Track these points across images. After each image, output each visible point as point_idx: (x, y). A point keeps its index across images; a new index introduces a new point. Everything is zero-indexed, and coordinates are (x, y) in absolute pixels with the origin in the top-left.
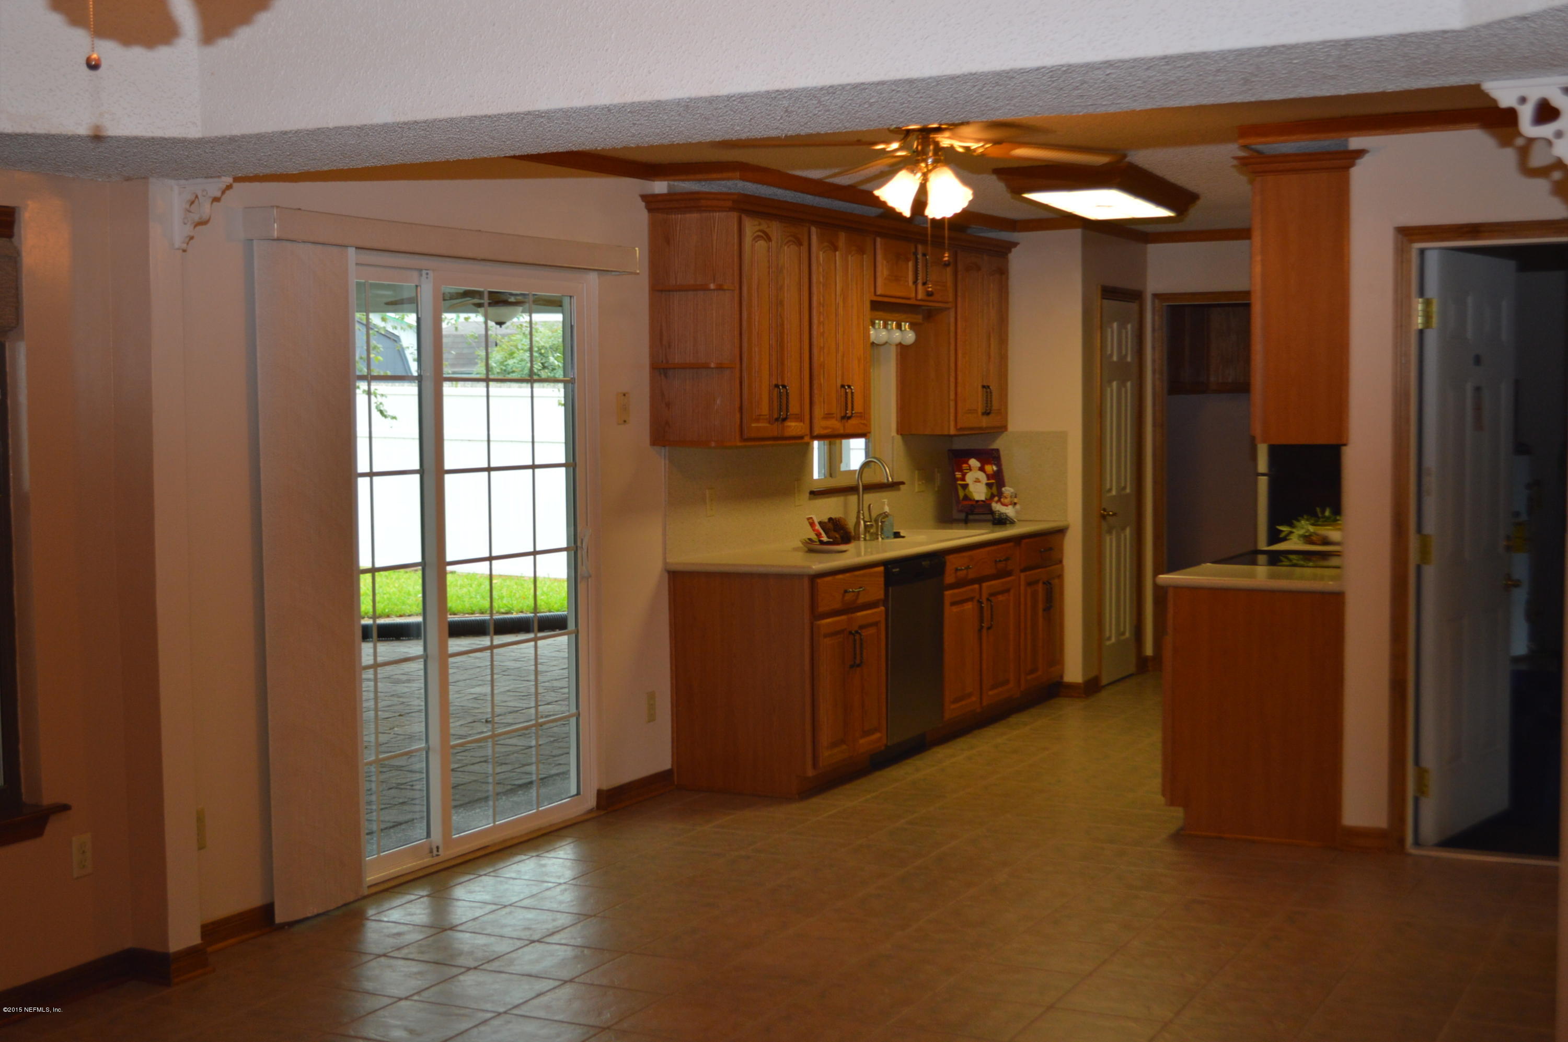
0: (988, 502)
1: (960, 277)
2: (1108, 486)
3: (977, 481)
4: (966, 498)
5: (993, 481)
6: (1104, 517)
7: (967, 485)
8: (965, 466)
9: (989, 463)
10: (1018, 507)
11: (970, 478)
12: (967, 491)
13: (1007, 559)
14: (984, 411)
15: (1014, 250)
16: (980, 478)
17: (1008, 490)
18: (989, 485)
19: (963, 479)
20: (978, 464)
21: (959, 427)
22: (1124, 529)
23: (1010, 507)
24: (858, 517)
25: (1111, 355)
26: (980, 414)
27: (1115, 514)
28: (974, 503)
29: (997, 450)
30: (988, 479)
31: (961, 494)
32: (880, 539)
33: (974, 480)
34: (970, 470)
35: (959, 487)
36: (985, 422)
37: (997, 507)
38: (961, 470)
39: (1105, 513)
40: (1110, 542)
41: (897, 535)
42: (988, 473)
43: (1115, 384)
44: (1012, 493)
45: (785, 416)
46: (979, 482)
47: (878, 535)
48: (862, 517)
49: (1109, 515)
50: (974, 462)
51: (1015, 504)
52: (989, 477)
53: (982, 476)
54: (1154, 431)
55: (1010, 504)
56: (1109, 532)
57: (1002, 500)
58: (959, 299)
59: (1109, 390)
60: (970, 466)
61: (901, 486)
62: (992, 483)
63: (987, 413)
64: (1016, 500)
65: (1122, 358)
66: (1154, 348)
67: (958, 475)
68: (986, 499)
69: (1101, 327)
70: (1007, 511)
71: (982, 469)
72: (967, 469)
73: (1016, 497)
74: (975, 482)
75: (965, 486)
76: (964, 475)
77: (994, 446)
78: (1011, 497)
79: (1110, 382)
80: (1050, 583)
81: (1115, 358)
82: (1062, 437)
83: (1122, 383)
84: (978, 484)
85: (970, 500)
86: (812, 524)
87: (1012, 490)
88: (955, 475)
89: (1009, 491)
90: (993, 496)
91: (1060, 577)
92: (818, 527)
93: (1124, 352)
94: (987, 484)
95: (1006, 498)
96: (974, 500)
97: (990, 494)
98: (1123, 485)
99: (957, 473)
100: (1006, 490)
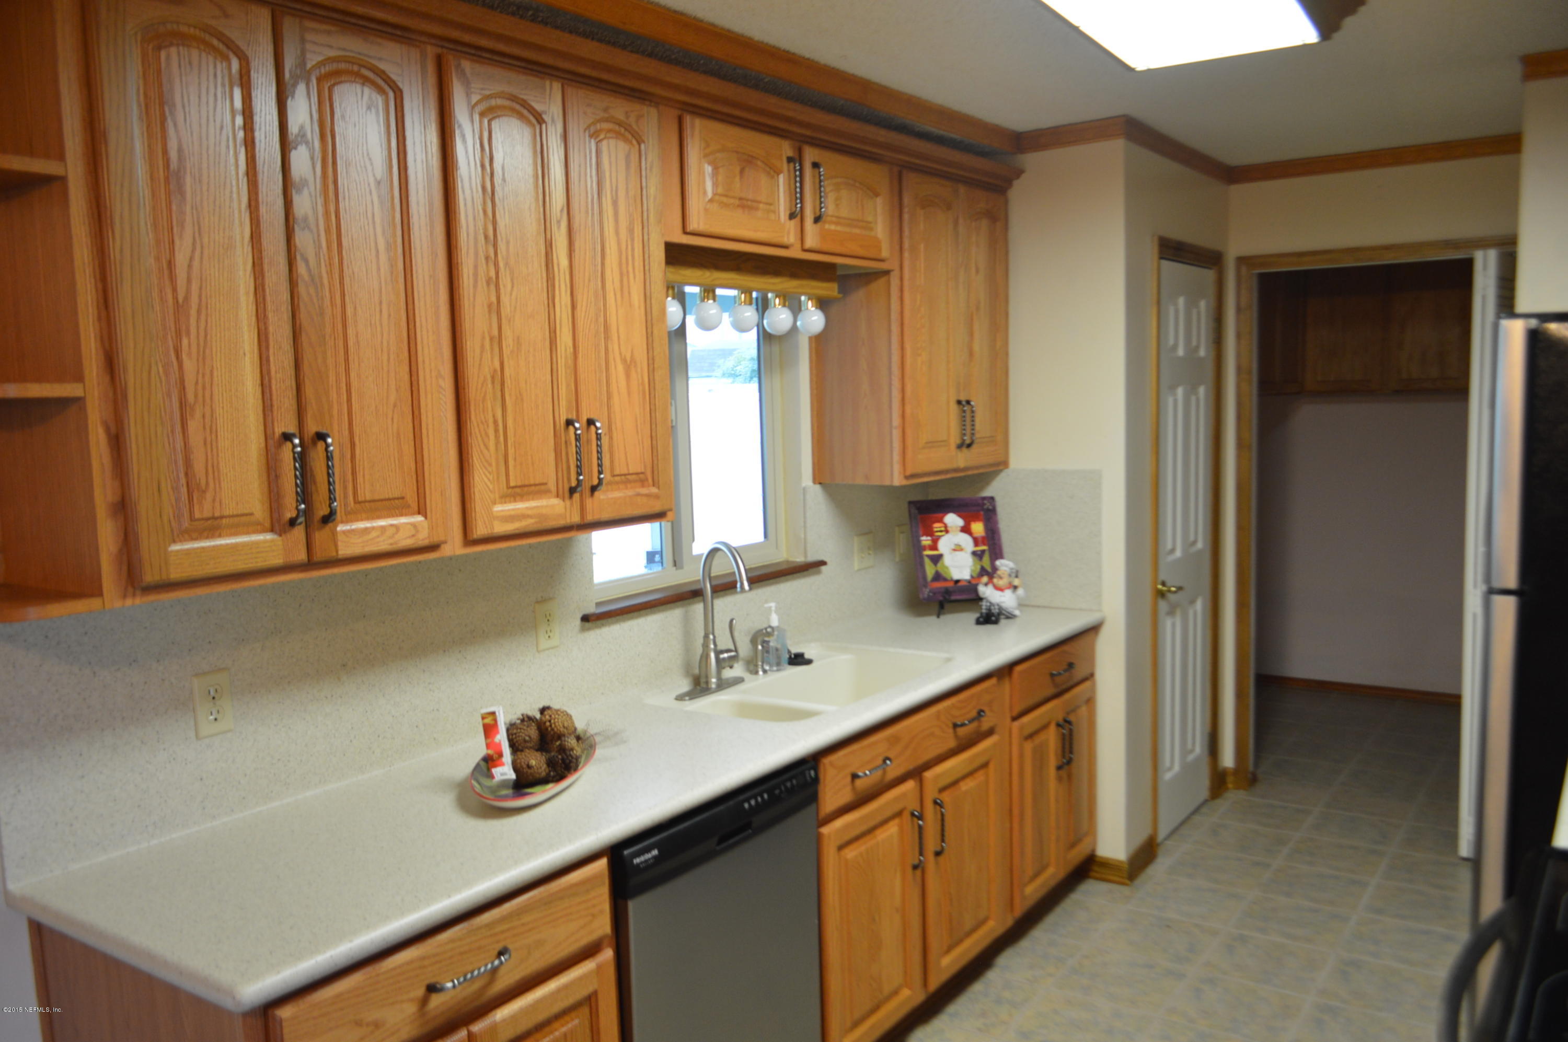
0: (974, 582)
1: (906, 216)
2: (1169, 546)
3: (958, 548)
4: (938, 577)
5: (985, 548)
6: (1161, 594)
7: (940, 557)
8: (937, 526)
9: (976, 518)
10: (1020, 591)
11: (944, 545)
12: (939, 565)
13: (980, 713)
14: (959, 442)
15: (1016, 183)
16: (963, 545)
17: (1004, 565)
18: (977, 555)
19: (934, 547)
20: (960, 522)
21: (908, 473)
22: (1192, 602)
23: (1008, 593)
24: (705, 646)
25: (1175, 347)
26: (953, 446)
27: (1180, 589)
28: (951, 584)
29: (992, 499)
30: (976, 544)
31: (930, 570)
32: (761, 673)
33: (953, 547)
34: (947, 531)
35: (927, 562)
36: (962, 459)
37: (987, 591)
38: (929, 532)
39: (1164, 589)
40: (1171, 628)
41: (798, 660)
42: (976, 535)
43: (1180, 391)
44: (1012, 569)
45: (326, 511)
46: (961, 550)
47: (756, 666)
48: (712, 646)
49: (1169, 591)
50: (953, 520)
51: (1015, 588)
52: (976, 542)
53: (966, 541)
54: (1239, 457)
55: (1009, 588)
56: (1171, 613)
57: (995, 580)
58: (906, 255)
59: (1170, 400)
60: (946, 526)
61: (823, 568)
62: (983, 552)
63: (967, 445)
64: (1016, 582)
65: (1192, 350)
66: (1239, 336)
67: (926, 540)
68: (972, 577)
69: (1159, 302)
70: (1003, 599)
71: (966, 530)
72: (941, 531)
73: (1017, 577)
74: (954, 550)
75: (937, 559)
76: (935, 541)
77: (987, 493)
78: (1010, 575)
79: (1173, 388)
80: (1069, 723)
81: (1181, 352)
82: (1093, 479)
83: (1192, 390)
84: (958, 553)
85: (945, 580)
86: (489, 729)
87: (1011, 564)
88: (919, 541)
89: (1006, 566)
90: (983, 572)
91: (1090, 701)
92: (502, 737)
93: (1194, 343)
94: (974, 553)
95: (1001, 578)
96: (952, 580)
97: (979, 567)
98: (1192, 538)
99: (924, 538)
100: (1002, 565)
